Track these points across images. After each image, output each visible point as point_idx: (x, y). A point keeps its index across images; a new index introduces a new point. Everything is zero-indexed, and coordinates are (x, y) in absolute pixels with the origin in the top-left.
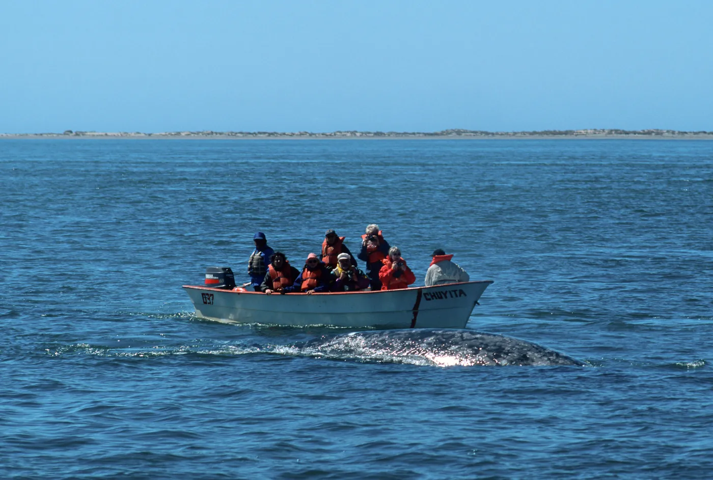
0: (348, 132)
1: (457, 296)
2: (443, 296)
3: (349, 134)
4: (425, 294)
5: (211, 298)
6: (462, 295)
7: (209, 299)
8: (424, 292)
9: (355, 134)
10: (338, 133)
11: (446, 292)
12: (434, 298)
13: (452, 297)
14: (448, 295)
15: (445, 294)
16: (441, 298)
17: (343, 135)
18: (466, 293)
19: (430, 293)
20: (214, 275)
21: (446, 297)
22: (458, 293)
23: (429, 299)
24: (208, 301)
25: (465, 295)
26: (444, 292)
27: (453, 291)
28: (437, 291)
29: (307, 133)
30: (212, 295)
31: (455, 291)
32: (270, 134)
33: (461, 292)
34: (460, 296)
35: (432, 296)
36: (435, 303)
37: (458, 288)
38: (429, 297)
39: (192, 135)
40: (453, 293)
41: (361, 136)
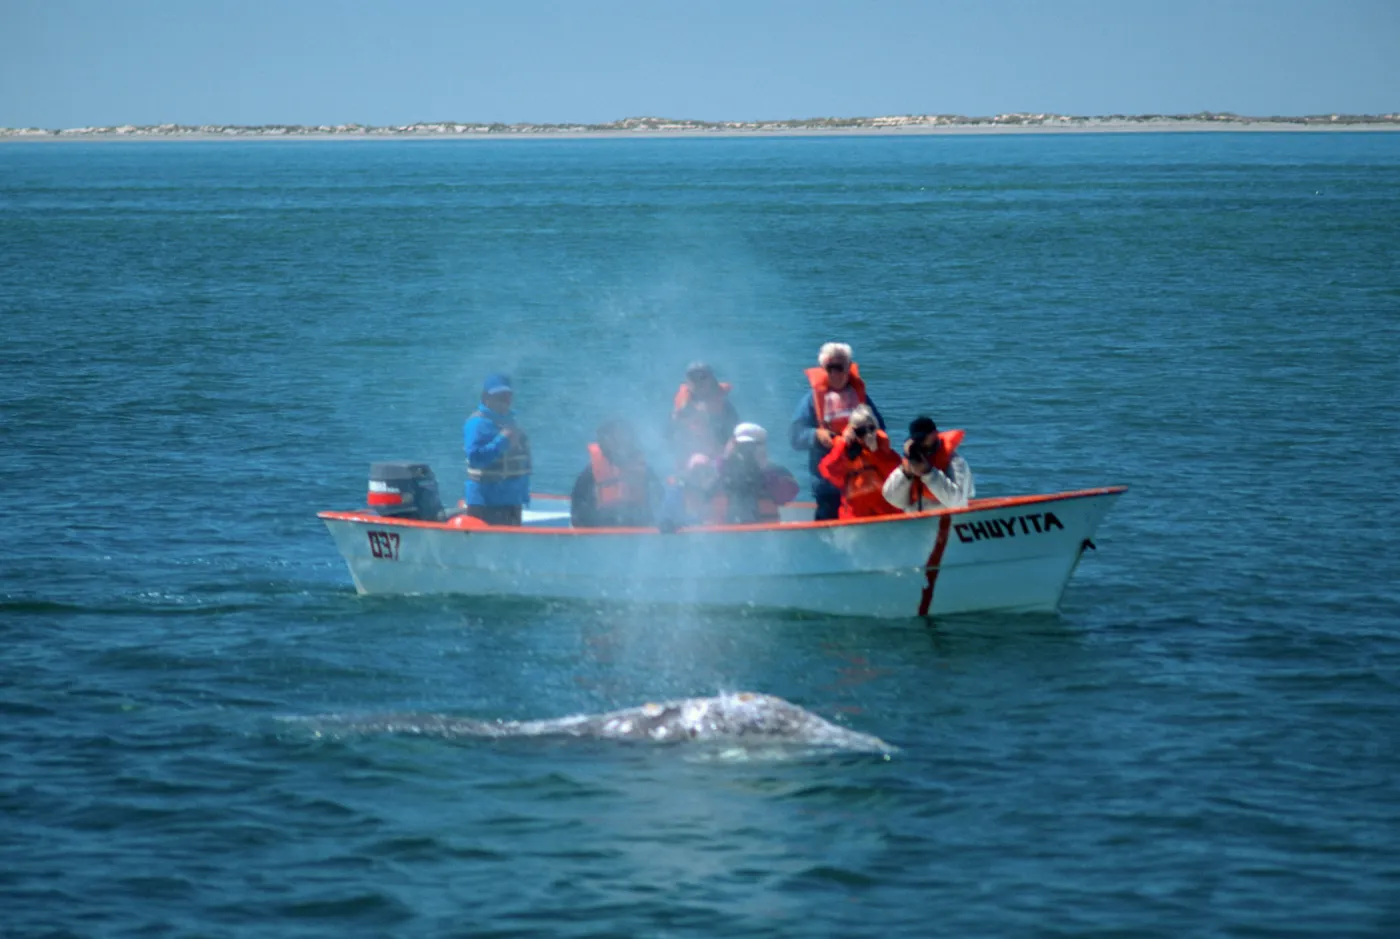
0: (440, 124)
1: (1038, 529)
2: (1004, 530)
3: (441, 129)
4: (957, 528)
5: (393, 543)
6: (1053, 527)
7: (387, 545)
8: (955, 521)
9: (454, 130)
10: (421, 127)
11: (1012, 520)
12: (982, 535)
13: (1026, 530)
14: (1017, 527)
15: (1009, 527)
16: (1000, 534)
17: (432, 131)
18: (1062, 520)
19: (972, 525)
20: (390, 484)
21: (1011, 533)
22: (1041, 522)
23: (968, 540)
24: (385, 550)
25: (1060, 526)
26: (1007, 521)
27: (1029, 517)
28: (990, 519)
29: (359, 126)
30: (396, 536)
31: (1034, 518)
32: (290, 129)
33: (1051, 519)
34: (1047, 528)
35: (976, 532)
36: (984, 546)
37: (1043, 510)
38: (967, 533)
39: (139, 132)
40: (1030, 524)
41: (464, 131)
